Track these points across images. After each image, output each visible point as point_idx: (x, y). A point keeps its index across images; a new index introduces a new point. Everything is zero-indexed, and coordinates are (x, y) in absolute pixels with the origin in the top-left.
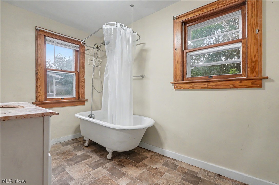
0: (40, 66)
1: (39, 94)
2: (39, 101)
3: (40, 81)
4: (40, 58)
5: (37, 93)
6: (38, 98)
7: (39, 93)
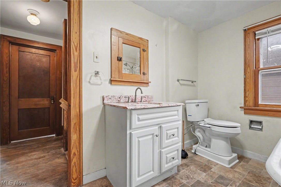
0: (249, 68)
1: (247, 99)
2: (247, 106)
3: (248, 85)
4: (248, 60)
5: (245, 97)
6: (246, 102)
7: (247, 97)
